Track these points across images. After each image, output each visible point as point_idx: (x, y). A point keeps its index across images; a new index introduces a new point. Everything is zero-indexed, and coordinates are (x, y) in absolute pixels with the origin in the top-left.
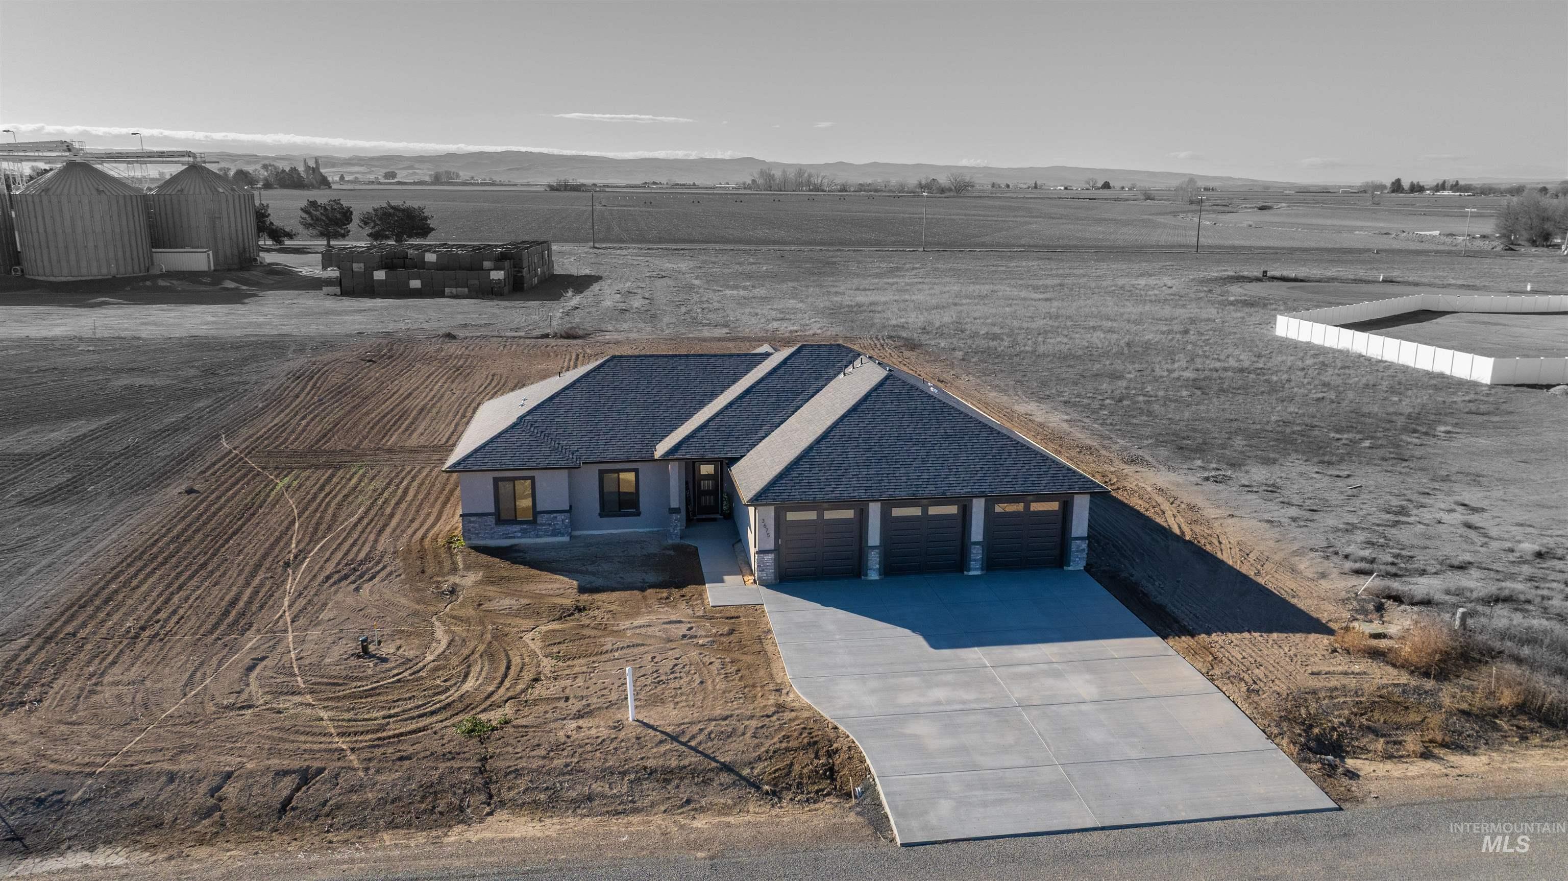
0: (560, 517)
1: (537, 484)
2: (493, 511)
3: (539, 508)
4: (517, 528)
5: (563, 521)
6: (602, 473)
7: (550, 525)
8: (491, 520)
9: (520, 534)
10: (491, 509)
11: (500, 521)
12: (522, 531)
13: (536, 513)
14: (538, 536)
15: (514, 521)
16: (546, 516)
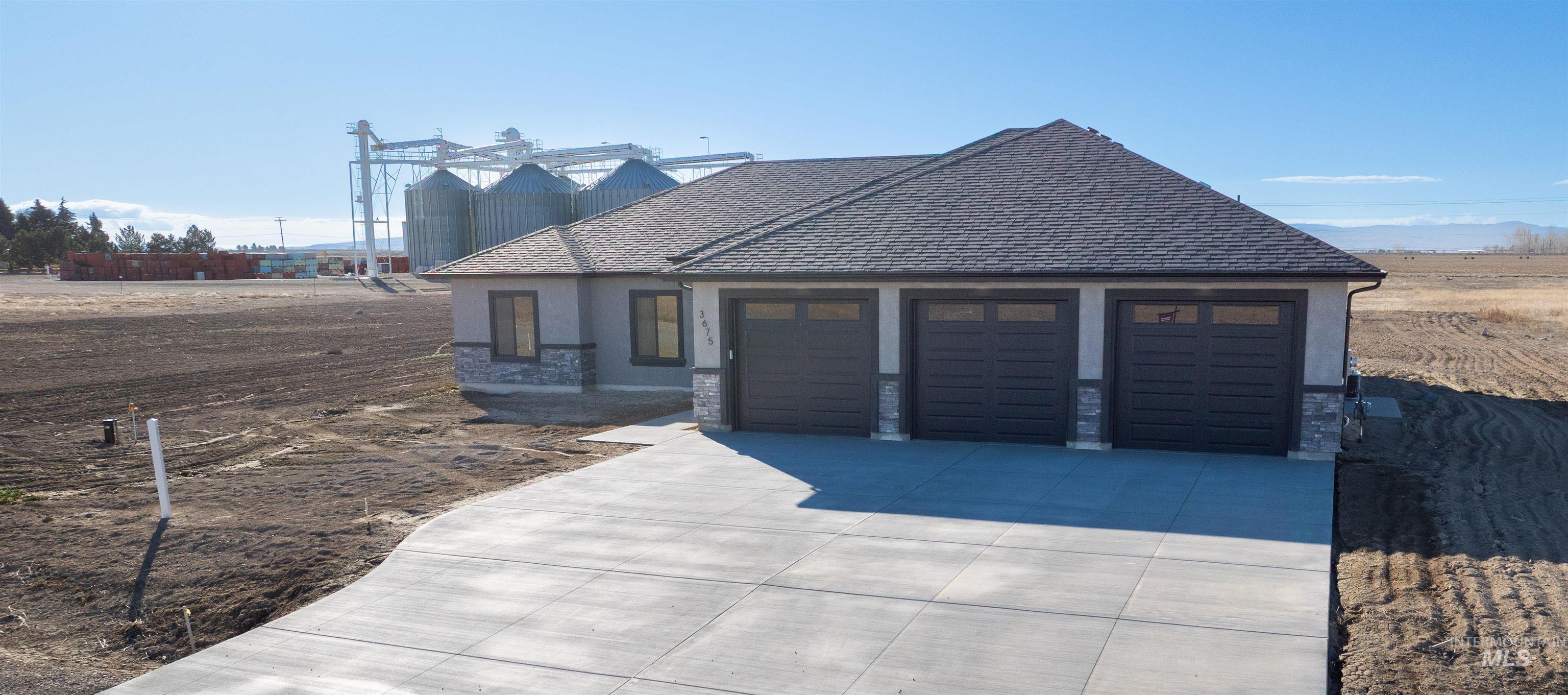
0: (569, 355)
1: (541, 304)
2: (489, 341)
3: (544, 341)
4: (514, 368)
5: (572, 360)
6: (634, 295)
7: (555, 365)
8: (486, 353)
9: (520, 378)
10: (487, 338)
11: (497, 355)
12: (525, 373)
13: (539, 347)
14: (542, 383)
15: (513, 358)
16: (552, 352)
